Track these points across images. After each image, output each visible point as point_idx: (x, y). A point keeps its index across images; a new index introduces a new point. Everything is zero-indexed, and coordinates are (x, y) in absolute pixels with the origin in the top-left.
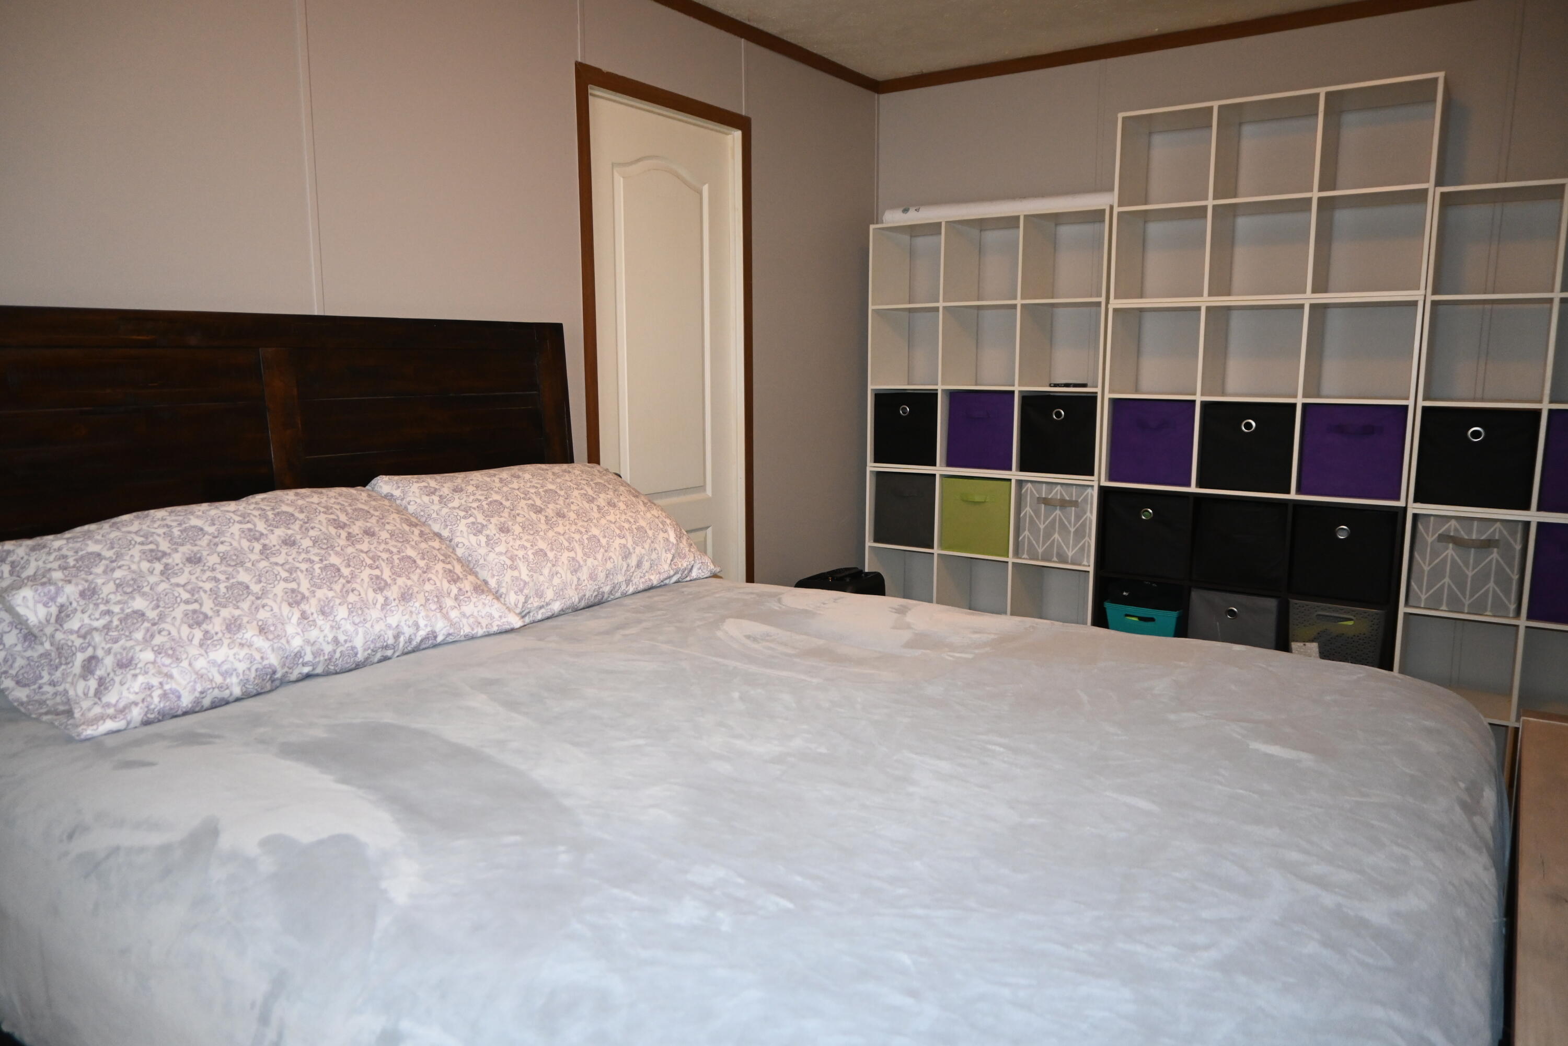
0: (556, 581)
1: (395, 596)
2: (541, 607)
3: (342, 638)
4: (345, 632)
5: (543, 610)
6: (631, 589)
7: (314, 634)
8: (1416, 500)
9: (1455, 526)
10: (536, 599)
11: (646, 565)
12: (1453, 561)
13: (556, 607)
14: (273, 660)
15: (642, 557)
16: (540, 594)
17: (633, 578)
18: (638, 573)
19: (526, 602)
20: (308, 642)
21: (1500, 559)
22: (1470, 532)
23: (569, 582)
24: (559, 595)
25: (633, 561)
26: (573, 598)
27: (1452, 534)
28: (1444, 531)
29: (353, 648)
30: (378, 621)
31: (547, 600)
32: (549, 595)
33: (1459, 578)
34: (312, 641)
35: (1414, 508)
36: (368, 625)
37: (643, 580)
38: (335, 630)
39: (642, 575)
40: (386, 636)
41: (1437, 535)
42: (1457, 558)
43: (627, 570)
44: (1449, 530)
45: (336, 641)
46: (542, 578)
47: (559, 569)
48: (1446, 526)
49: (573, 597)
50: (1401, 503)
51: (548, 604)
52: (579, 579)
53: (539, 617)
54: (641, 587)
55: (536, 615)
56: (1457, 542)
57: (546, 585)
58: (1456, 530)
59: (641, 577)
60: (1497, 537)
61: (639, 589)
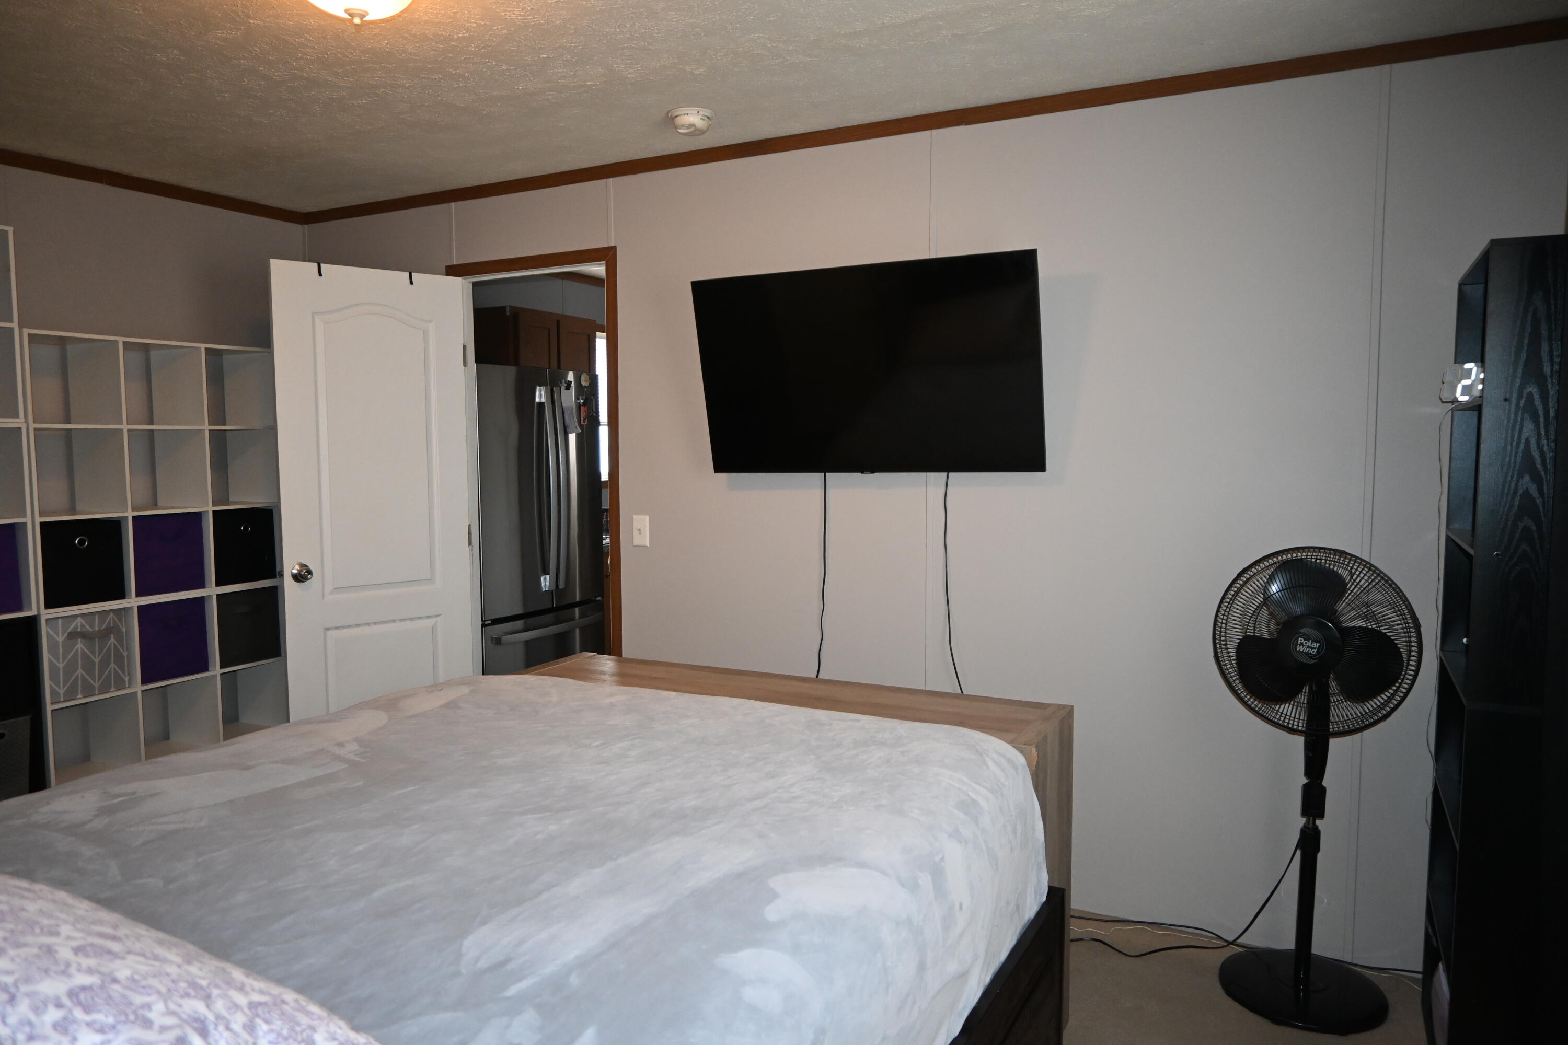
8: (48, 606)
9: (81, 623)
12: (83, 653)
21: (116, 642)
22: (92, 626)
27: (79, 630)
28: (72, 629)
33: (89, 666)
35: (46, 614)
41: (67, 634)
42: (86, 650)
44: (76, 627)
48: (74, 624)
50: (33, 612)
56: (84, 635)
58: (82, 626)
60: (112, 626)
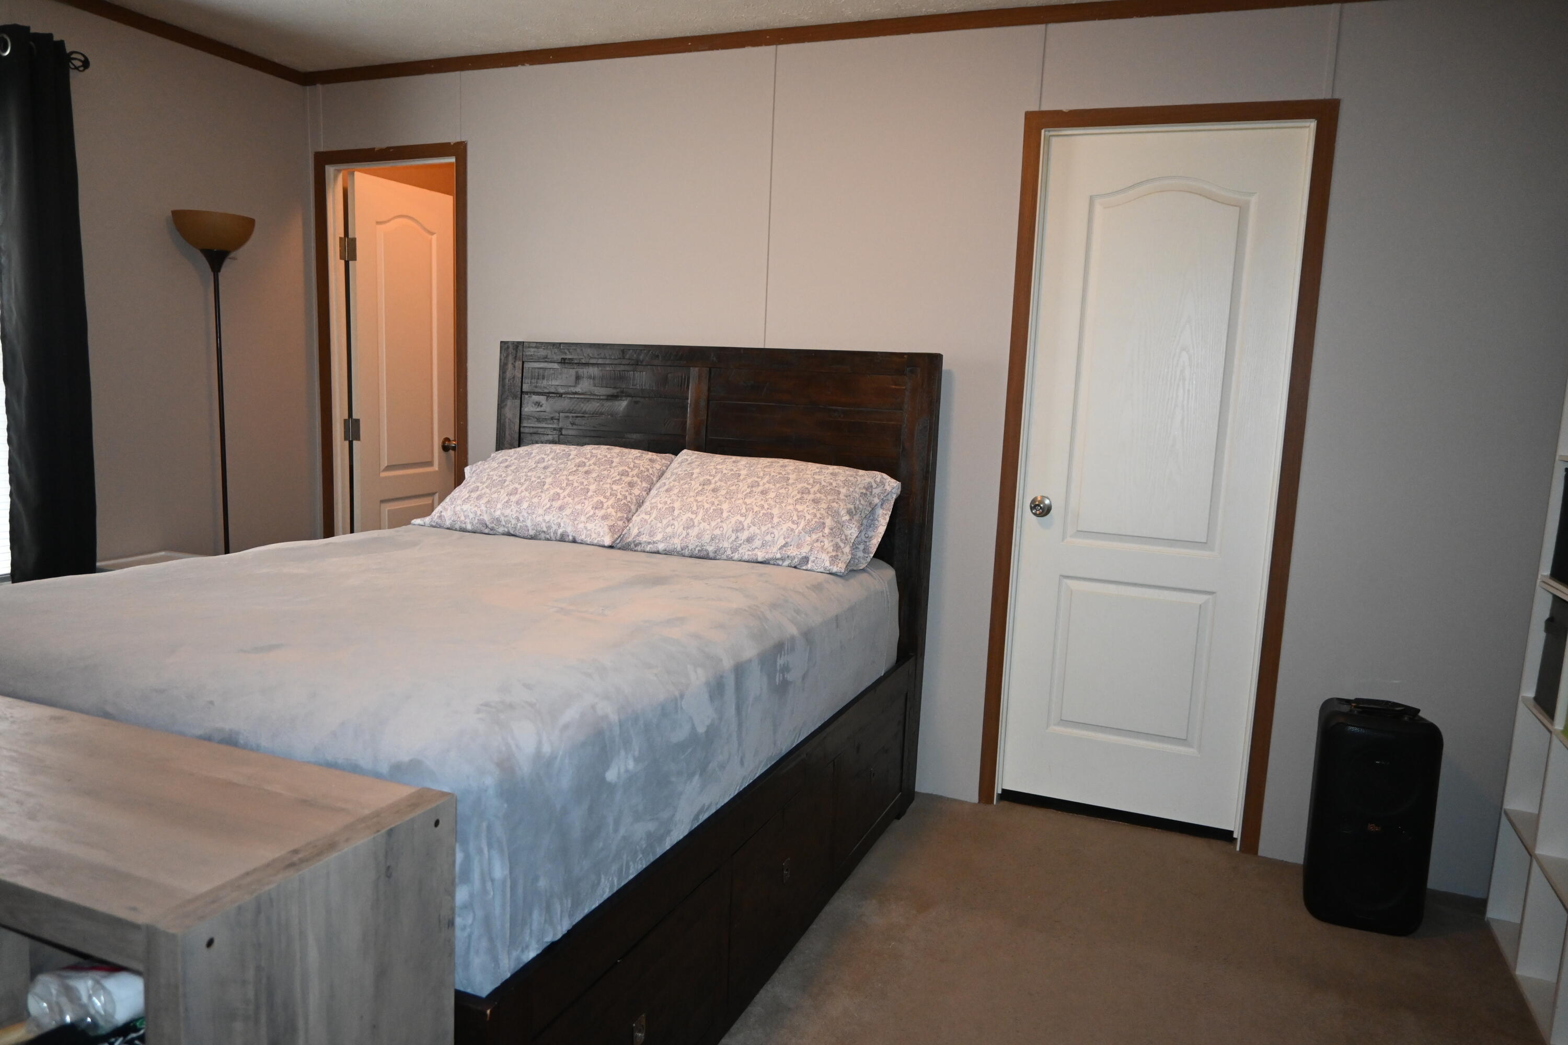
0: (669, 530)
1: (556, 506)
2: (649, 543)
3: (521, 519)
4: (523, 516)
5: (651, 546)
6: (736, 556)
7: (507, 512)
10: (647, 537)
11: (757, 543)
13: (661, 547)
14: (486, 518)
15: (754, 536)
16: (652, 534)
17: (740, 549)
18: (747, 546)
19: (638, 535)
20: (503, 514)
23: (678, 534)
24: (665, 539)
25: (744, 535)
26: (676, 545)
29: (526, 526)
30: (540, 516)
31: (655, 540)
32: (659, 537)
34: (505, 515)
36: (534, 516)
37: (750, 553)
38: (518, 513)
39: (751, 549)
40: (542, 526)
43: (735, 541)
45: (518, 519)
46: (659, 525)
47: (676, 523)
49: (677, 543)
51: (654, 543)
52: (688, 534)
53: (648, 549)
54: (746, 557)
55: (646, 547)
57: (660, 530)
59: (749, 550)
61: (744, 558)
